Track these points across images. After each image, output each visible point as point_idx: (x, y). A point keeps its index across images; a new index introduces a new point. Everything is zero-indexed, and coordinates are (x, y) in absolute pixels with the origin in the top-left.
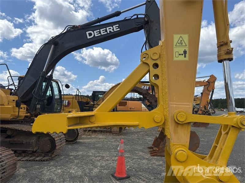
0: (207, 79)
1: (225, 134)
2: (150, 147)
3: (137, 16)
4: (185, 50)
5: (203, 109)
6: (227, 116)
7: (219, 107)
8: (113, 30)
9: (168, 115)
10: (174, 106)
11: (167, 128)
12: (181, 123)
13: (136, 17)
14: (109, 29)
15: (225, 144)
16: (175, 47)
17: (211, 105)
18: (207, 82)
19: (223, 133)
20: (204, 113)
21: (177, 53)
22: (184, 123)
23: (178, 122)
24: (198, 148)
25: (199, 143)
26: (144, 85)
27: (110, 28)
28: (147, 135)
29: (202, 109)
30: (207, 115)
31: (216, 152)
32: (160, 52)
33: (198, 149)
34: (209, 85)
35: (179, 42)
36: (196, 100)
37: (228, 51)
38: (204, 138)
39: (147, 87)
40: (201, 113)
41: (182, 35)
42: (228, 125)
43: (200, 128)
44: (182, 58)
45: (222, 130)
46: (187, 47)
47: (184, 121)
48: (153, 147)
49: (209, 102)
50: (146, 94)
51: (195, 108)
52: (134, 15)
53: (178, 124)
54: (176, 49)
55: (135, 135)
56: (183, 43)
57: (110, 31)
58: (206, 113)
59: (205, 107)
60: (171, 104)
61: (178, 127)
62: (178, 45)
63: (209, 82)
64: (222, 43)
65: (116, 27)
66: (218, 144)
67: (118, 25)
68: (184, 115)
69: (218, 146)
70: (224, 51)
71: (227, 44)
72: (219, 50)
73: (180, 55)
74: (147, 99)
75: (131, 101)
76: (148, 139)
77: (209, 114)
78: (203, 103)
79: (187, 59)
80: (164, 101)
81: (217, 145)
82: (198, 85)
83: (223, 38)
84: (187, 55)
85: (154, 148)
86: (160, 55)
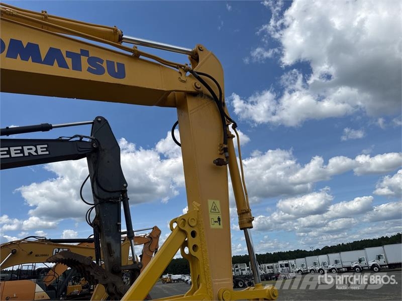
3: (81, 139)
4: (219, 217)
8: (36, 152)
13: (78, 139)
14: (28, 149)
16: (210, 213)
18: (148, 237)
21: (213, 220)
26: (59, 247)
27: (31, 149)
32: (197, 218)
34: (151, 243)
35: (213, 208)
41: (215, 201)
44: (217, 225)
46: (220, 213)
52: (76, 136)
54: (211, 216)
56: (217, 209)
57: (29, 153)
62: (212, 211)
63: (151, 238)
65: (41, 148)
67: (46, 146)
73: (215, 222)
75: (11, 280)
79: (221, 227)
84: (221, 222)
86: (197, 222)
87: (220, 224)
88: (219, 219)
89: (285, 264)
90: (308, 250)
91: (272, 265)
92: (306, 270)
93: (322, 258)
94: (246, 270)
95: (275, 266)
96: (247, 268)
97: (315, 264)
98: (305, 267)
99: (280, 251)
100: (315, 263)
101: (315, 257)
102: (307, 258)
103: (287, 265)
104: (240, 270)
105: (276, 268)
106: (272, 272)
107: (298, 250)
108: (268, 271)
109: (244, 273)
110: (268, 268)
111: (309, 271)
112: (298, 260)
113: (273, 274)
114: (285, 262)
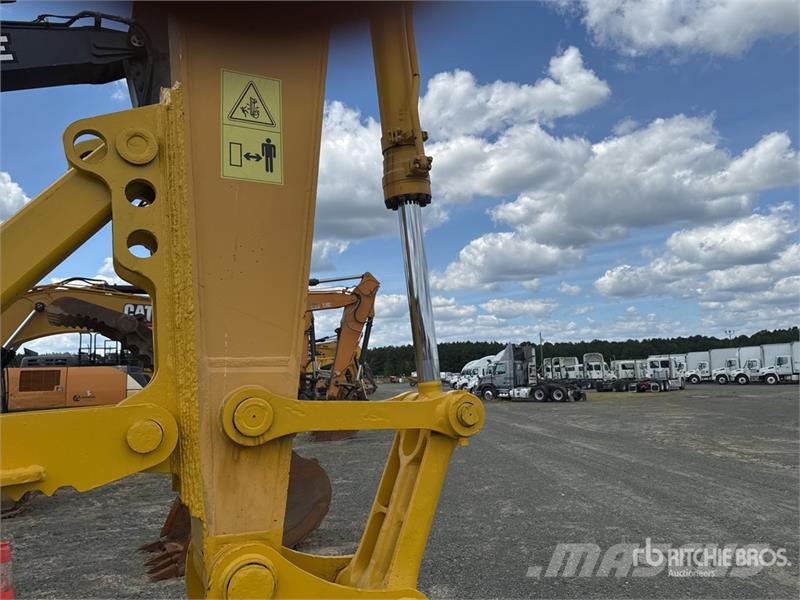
0: (351, 286)
1: (409, 464)
2: (154, 545)
3: (99, 23)
4: (268, 140)
5: (343, 381)
6: (416, 398)
7: (386, 372)
9: (195, 416)
10: (226, 370)
11: (192, 473)
12: (250, 443)
15: (411, 504)
16: (226, 121)
17: (364, 367)
18: (352, 294)
19: (405, 460)
20: (347, 392)
21: (236, 149)
22: (262, 442)
23: (241, 441)
24: (325, 514)
25: (327, 499)
26: (135, 302)
28: (143, 498)
29: (339, 379)
30: (354, 398)
31: (382, 535)
32: (160, 134)
33: (327, 517)
34: (359, 305)
35: (243, 104)
36: (324, 351)
37: (418, 166)
38: (346, 474)
39: (145, 311)
40: (335, 395)
41: (256, 81)
42: (418, 430)
43: (333, 442)
44: (255, 171)
45: (401, 452)
46: (277, 129)
47: (262, 435)
48: (165, 542)
49: (358, 358)
50: (134, 333)
51: (320, 378)
52: (83, 15)
53: (238, 448)
54: (231, 133)
55: (93, 505)
56: (261, 109)
58: (350, 391)
59: (347, 374)
60: (211, 364)
61: (237, 461)
62: (239, 114)
63: (358, 296)
64: (398, 138)
66: (387, 506)
67: (6, 39)
68: (264, 408)
69: (390, 512)
70: (404, 165)
71: (414, 145)
72: (388, 164)
73: (248, 156)
74: (141, 352)
75: (80, 365)
76: (145, 511)
77: (360, 397)
78: (344, 362)
79: (276, 177)
80: (182, 352)
81: (384, 509)
82: (328, 305)
83: (401, 120)
84: (277, 162)
85: (166, 546)
86: (161, 148)
87: (269, 168)
88: (269, 150)
89: (662, 362)
90: (721, 337)
91: (633, 362)
92: (708, 375)
93: (750, 353)
94: (577, 369)
95: (638, 366)
96: (577, 365)
97: (730, 364)
98: (707, 369)
99: (657, 338)
100: (730, 362)
101: (733, 350)
102: (714, 352)
103: (665, 364)
104: (563, 370)
105: (642, 368)
106: (630, 376)
107: (698, 337)
108: (623, 374)
109: (572, 375)
110: (624, 367)
111: (714, 378)
112: (692, 355)
113: (632, 380)
114: (664, 358)
